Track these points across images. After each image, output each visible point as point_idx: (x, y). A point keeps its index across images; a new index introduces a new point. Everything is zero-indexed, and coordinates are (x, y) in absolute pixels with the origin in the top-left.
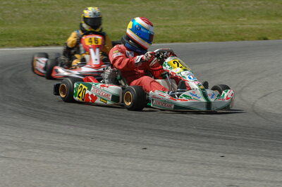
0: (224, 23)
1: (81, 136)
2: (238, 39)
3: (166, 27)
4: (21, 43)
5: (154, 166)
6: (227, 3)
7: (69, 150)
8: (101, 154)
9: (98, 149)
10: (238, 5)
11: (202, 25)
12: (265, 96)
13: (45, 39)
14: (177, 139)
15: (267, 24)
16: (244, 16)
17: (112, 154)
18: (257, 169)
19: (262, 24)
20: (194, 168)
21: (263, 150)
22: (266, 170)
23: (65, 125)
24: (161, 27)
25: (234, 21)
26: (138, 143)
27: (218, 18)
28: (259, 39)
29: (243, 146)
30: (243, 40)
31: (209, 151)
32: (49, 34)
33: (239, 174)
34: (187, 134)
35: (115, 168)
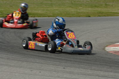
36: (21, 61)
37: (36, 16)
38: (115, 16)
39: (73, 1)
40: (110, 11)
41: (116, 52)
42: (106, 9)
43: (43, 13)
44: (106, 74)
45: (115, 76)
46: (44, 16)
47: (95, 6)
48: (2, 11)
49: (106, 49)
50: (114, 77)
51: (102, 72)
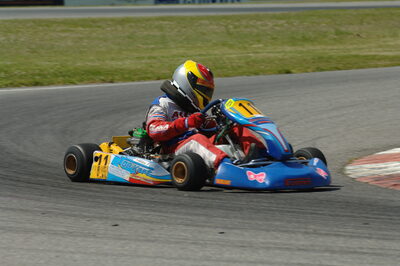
0: (231, 51)
1: (27, 211)
2: (250, 74)
3: (149, 58)
7: (11, 230)
11: (200, 55)
14: (160, 212)
15: (291, 52)
16: (259, 42)
18: (268, 248)
20: (182, 249)
21: (278, 223)
22: (279, 248)
23: (6, 196)
24: (143, 58)
25: (245, 48)
26: (107, 218)
27: (224, 45)
28: (280, 72)
30: (256, 74)
33: (243, 256)
36: (85, 217)
37: (117, 77)
38: (370, 67)
39: (231, 27)
40: (354, 53)
41: (379, 179)
42: (341, 47)
43: (139, 67)
44: (355, 243)
45: (381, 249)
46: (144, 76)
47: (305, 39)
48: (7, 66)
49: (348, 172)
50: (379, 251)
51: (342, 239)
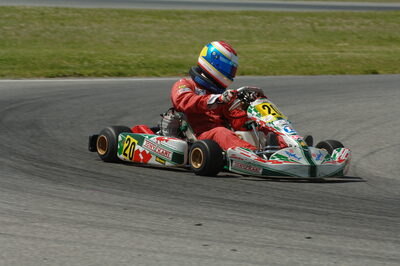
4: (28, 73)
5: (211, 249)
6: (322, 21)
8: (137, 231)
9: (133, 224)
10: (338, 24)
12: (372, 153)
13: (63, 68)
17: (153, 232)
19: (371, 52)
29: (338, 224)
31: (290, 230)
32: (69, 60)
34: (259, 206)
35: (155, 252)
